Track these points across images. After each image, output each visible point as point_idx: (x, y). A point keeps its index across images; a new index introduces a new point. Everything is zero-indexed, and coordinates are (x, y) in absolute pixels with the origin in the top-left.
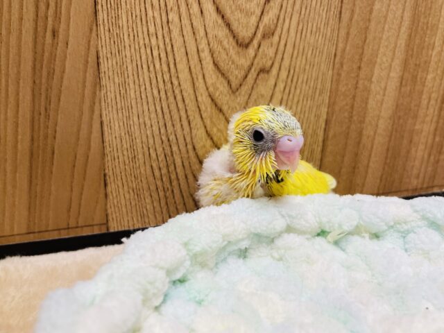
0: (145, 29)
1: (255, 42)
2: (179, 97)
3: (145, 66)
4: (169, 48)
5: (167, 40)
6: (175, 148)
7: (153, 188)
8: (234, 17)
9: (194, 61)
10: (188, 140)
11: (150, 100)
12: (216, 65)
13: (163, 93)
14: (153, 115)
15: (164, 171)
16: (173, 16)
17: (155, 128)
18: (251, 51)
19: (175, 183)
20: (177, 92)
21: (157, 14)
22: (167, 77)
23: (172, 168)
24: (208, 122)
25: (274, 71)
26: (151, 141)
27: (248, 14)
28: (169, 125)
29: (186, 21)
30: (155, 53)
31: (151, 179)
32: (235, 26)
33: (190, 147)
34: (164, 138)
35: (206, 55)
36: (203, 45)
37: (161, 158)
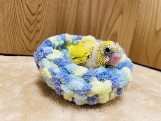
0: (10, 8)
1: (36, 15)
2: (17, 24)
3: (9, 16)
4: (15, 13)
5: (15, 11)
6: (16, 36)
7: (10, 44)
8: (31, 9)
9: (21, 17)
10: (19, 34)
11: (10, 24)
12: (27, 18)
13: (13, 23)
14: (11, 27)
15: (13, 41)
16: (16, 6)
17: (11, 30)
18: (35, 16)
19: (16, 44)
20: (17, 23)
21: (12, 5)
22: (14, 19)
23: (15, 40)
24: (25, 31)
25: (41, 22)
26: (10, 33)
27: (35, 8)
28: (15, 30)
29: (19, 8)
30: (12, 14)
31: (10, 42)
32: (31, 10)
33: (20, 36)
34: (13, 33)
35: (24, 15)
36: (23, 13)
37: (13, 37)
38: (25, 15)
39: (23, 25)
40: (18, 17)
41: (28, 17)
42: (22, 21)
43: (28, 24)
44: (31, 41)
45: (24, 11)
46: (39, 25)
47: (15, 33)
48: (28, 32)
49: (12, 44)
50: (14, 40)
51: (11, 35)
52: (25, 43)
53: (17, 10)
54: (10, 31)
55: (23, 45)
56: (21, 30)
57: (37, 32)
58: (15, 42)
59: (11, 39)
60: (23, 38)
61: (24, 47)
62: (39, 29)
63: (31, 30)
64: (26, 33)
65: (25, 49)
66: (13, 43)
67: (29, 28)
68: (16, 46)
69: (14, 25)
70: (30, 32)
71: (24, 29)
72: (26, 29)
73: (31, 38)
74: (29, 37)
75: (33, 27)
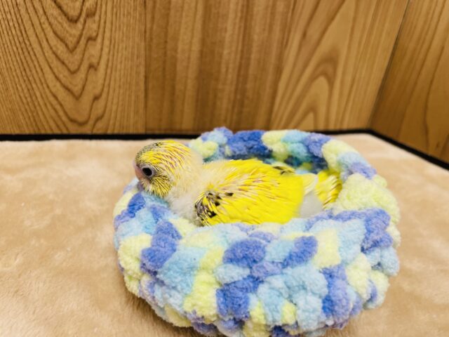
38: (50, 24)
39: (49, 54)
40: (30, 32)
41: (58, 28)
42: (45, 44)
43: (61, 49)
44: (77, 98)
45: (45, 13)
46: (94, 50)
47: (31, 78)
48: (66, 73)
49: (27, 107)
50: (31, 97)
51: (21, 86)
52: (63, 103)
53: (23, 11)
54: (14, 74)
55: (58, 107)
56: (47, 69)
57: (92, 71)
58: (36, 104)
59: (22, 95)
60: (54, 90)
61: (61, 113)
62: (94, 61)
63: (73, 68)
64: (61, 76)
65: (64, 118)
66: (30, 104)
67: (66, 62)
68: (40, 113)
69: (22, 57)
70: (73, 73)
71: (52, 66)
72: (59, 64)
73: (77, 89)
74: (70, 86)
75: (77, 56)
